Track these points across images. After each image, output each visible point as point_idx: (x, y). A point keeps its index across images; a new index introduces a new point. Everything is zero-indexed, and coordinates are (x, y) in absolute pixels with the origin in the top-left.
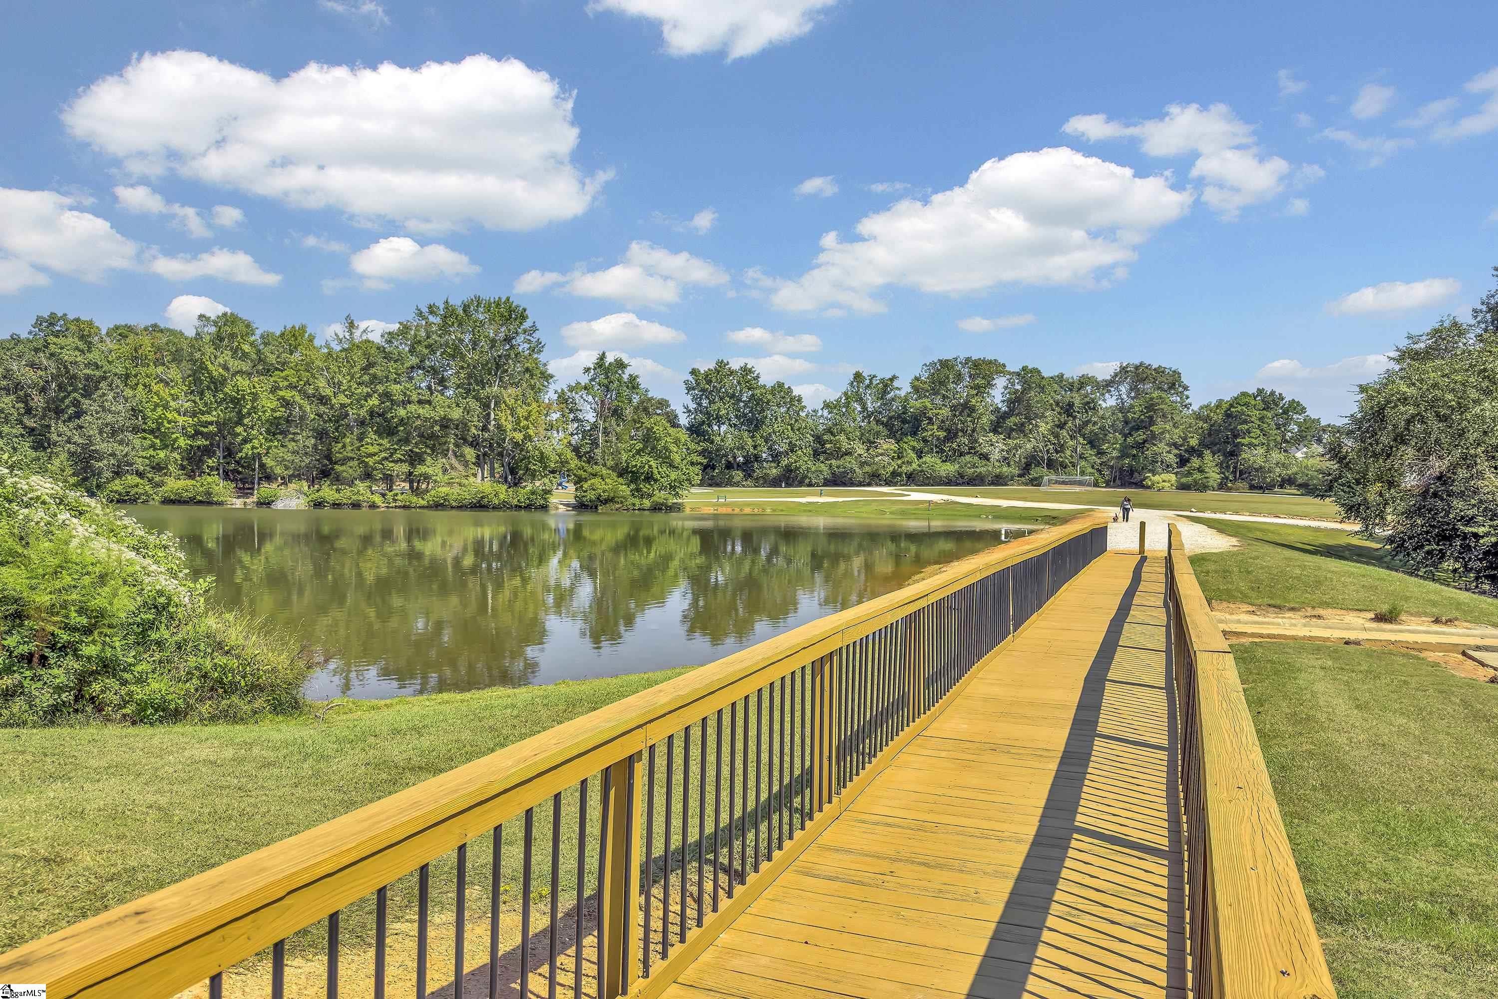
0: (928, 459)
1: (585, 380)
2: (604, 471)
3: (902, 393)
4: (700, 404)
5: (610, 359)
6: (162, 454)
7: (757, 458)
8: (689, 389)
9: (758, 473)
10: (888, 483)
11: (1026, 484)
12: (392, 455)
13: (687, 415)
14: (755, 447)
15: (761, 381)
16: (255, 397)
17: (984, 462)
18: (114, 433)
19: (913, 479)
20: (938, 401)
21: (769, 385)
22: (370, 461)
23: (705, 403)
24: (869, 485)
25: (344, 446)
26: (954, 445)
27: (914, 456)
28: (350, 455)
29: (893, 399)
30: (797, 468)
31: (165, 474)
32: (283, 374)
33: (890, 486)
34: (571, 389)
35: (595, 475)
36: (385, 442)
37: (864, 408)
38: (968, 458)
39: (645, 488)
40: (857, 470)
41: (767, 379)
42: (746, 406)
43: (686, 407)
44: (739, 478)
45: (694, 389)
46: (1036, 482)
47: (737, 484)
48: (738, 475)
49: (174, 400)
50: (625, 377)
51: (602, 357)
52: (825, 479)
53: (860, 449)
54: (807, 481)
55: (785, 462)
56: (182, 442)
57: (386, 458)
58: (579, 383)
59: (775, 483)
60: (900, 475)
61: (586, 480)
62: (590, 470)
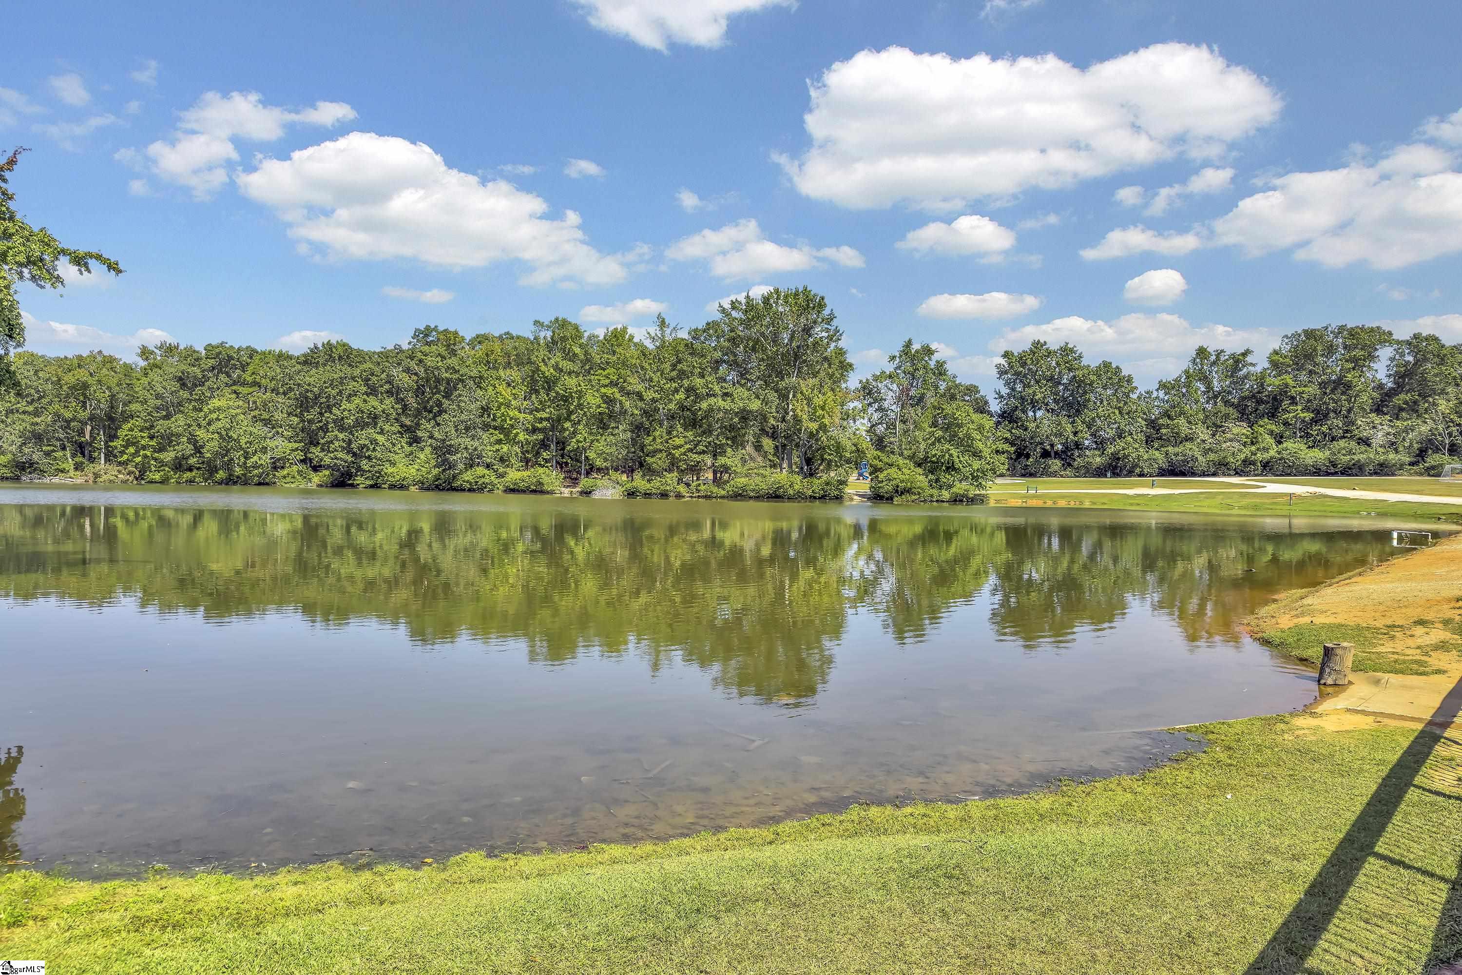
0: (1289, 444)
1: (889, 368)
2: (901, 461)
3: (1259, 369)
4: (1013, 389)
5: (916, 346)
6: (505, 448)
7: (1078, 445)
8: (1002, 373)
9: (1078, 462)
10: (1238, 473)
11: (1421, 474)
12: (696, 445)
13: (998, 401)
14: (1075, 433)
15: (1085, 362)
16: (581, 394)
17: (1363, 448)
18: (467, 429)
19: (1268, 468)
20: (1303, 377)
21: (1094, 364)
22: (677, 453)
23: (1019, 387)
24: (1214, 475)
25: (654, 439)
26: (1324, 429)
27: (1272, 441)
28: (659, 447)
29: (1246, 377)
30: (1126, 457)
31: (508, 466)
32: (604, 373)
33: (1241, 476)
34: (876, 378)
35: (891, 465)
36: (690, 434)
37: (1209, 388)
38: (1342, 443)
39: (945, 478)
40: (1200, 458)
41: (1091, 360)
42: (1066, 389)
43: (998, 393)
44: (1056, 468)
45: (1006, 373)
46: (1434, 471)
47: (1054, 474)
48: (1055, 464)
49: (515, 399)
50: (932, 364)
51: (909, 344)
52: (1160, 468)
53: (1203, 433)
54: (1138, 470)
55: (1111, 449)
56: (522, 437)
57: (691, 450)
58: (883, 372)
59: (1100, 473)
60: (1253, 463)
61: (881, 470)
62: (886, 460)
